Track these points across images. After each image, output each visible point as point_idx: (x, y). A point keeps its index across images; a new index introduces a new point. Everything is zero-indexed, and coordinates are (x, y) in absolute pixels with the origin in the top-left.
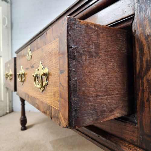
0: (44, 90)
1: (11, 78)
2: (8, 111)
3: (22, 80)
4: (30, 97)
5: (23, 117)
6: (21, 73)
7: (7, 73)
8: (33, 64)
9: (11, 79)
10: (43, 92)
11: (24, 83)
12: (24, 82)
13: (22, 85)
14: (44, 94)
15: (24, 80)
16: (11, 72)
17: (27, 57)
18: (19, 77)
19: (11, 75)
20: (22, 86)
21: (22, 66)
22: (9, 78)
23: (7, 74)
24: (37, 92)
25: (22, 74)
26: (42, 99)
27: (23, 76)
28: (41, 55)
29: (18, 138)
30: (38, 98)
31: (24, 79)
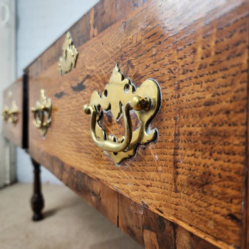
0: (131, 157)
1: (16, 118)
2: (8, 182)
3: (45, 124)
4: (68, 169)
5: (36, 195)
6: (42, 107)
7: (7, 109)
8: (81, 79)
9: (15, 122)
10: (127, 163)
11: (49, 132)
12: (49, 129)
13: (45, 135)
14: (128, 170)
15: (50, 124)
16: (16, 107)
17: (60, 65)
18: (35, 117)
19: (15, 114)
20: (44, 138)
21: (43, 91)
22: (10, 120)
23: (6, 112)
24: (95, 159)
25: (45, 109)
26: (116, 185)
27: (46, 114)
28: (119, 45)
29: (27, 236)
30: (98, 176)
31: (48, 121)
